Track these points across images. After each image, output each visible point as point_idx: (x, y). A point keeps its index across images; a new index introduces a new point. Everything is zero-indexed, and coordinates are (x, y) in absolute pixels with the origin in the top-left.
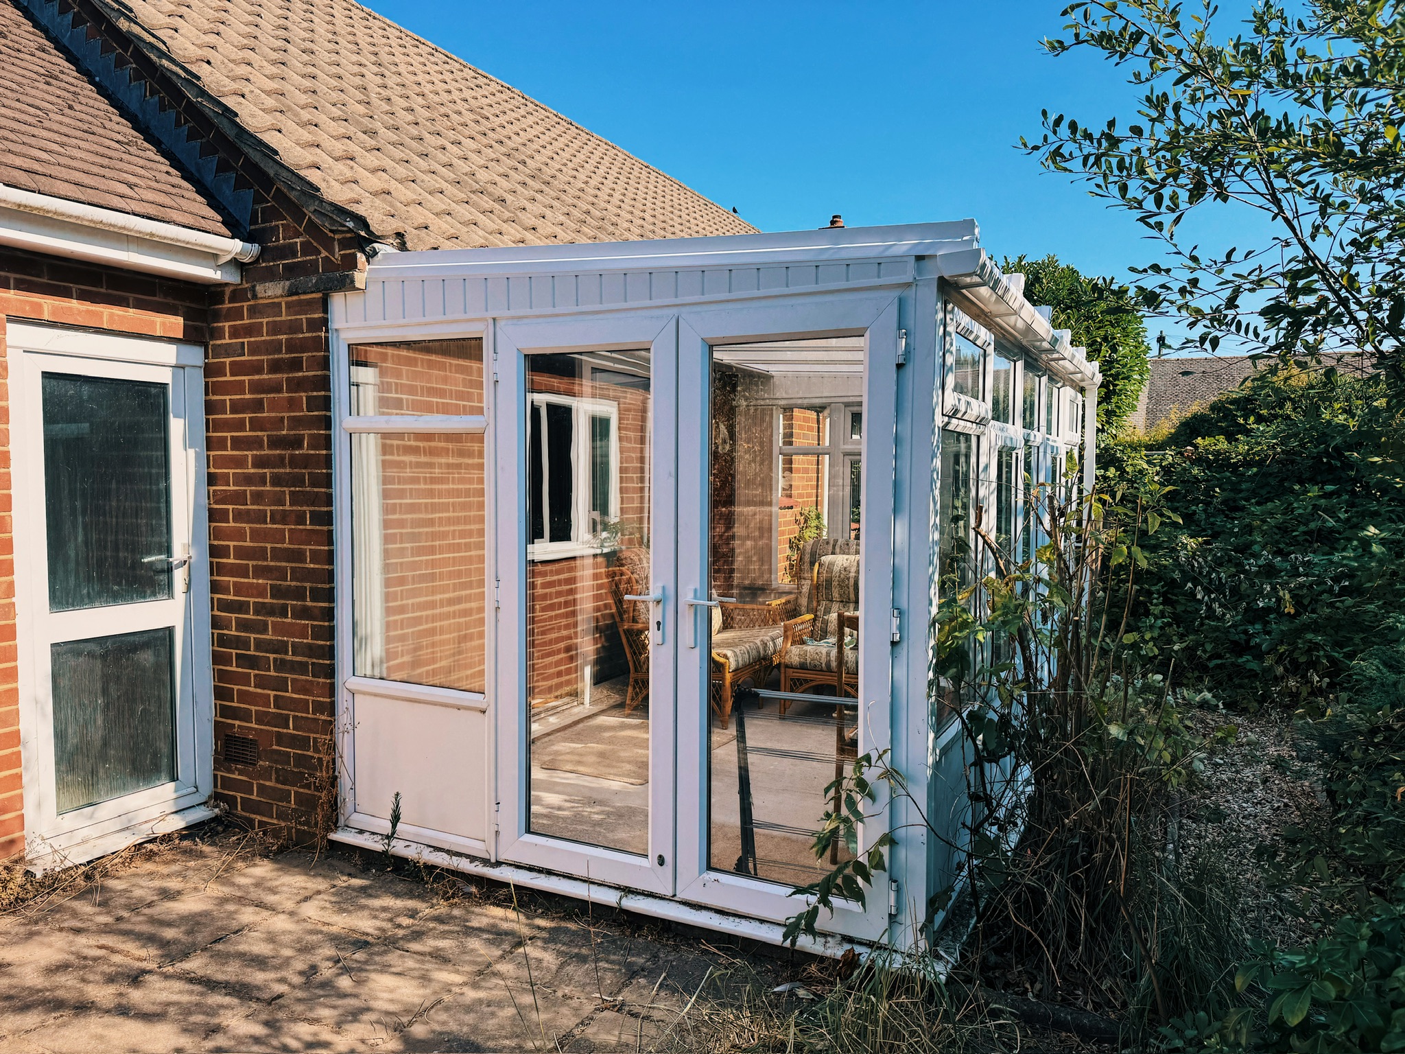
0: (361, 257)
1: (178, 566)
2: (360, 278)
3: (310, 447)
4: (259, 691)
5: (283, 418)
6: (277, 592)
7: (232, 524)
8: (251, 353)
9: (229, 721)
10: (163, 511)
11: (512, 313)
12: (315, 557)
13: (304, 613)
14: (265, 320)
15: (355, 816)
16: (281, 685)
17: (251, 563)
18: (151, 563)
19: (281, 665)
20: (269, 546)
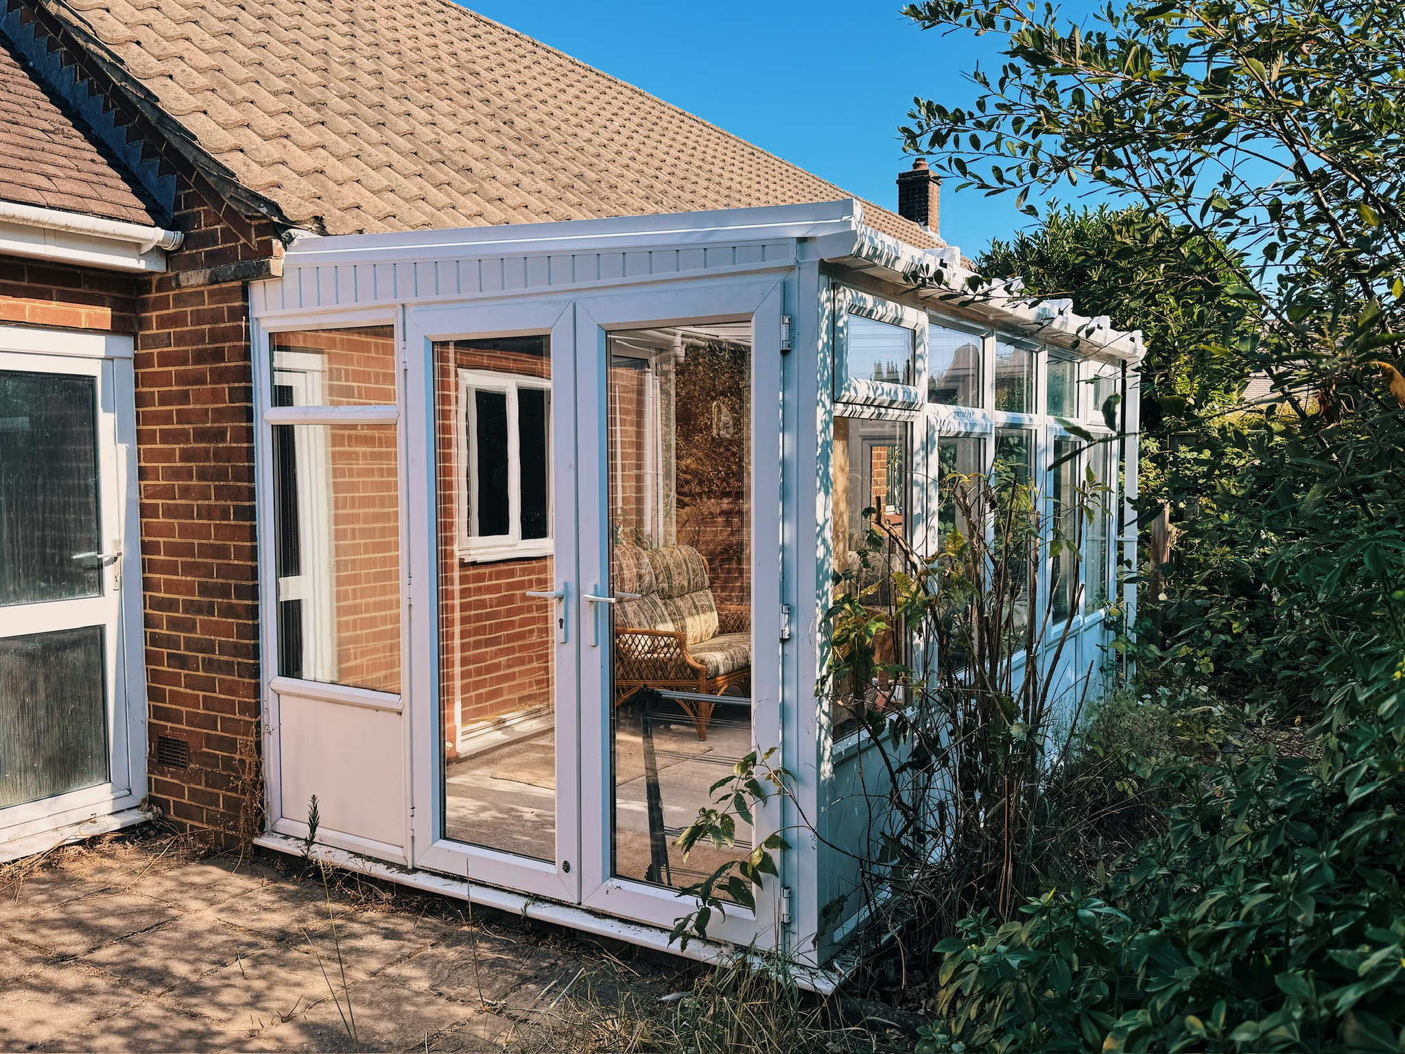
0: (277, 244)
1: (108, 563)
2: (276, 266)
3: (234, 440)
4: (189, 691)
5: (207, 410)
6: (205, 590)
7: (161, 520)
8: (177, 344)
9: (162, 723)
10: (92, 506)
11: (420, 299)
12: (239, 553)
13: (229, 611)
14: (189, 309)
15: (282, 822)
16: (208, 685)
17: (180, 560)
18: (81, 560)
19: (209, 665)
20: (196, 541)
